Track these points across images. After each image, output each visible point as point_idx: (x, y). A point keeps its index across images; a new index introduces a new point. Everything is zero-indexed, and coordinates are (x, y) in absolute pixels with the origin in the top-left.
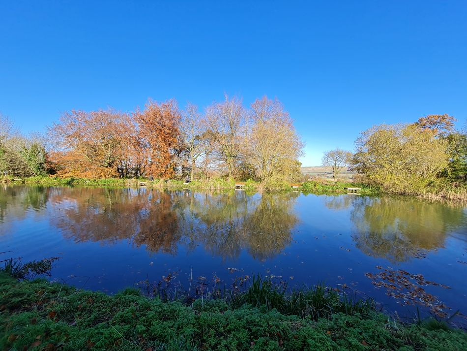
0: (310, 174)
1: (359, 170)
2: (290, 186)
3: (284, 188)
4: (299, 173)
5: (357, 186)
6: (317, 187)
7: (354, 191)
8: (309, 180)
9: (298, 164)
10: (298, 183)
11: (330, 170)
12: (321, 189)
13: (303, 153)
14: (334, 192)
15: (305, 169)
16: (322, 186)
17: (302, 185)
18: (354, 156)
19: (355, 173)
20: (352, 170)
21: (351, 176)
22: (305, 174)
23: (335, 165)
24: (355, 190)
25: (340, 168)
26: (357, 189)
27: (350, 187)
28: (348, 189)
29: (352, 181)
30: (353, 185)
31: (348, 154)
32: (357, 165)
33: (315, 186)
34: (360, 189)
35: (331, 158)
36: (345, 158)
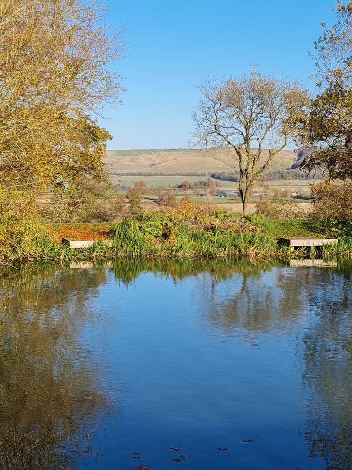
0: (151, 182)
1: (331, 162)
2: (55, 239)
3: (29, 248)
4: (97, 177)
5: (323, 232)
6: (174, 241)
7: (313, 251)
8: (148, 208)
9: (93, 134)
10: (94, 224)
11: (227, 163)
12: (188, 248)
13: (111, 87)
14: (239, 258)
15: (127, 160)
16: (195, 237)
17: (111, 233)
18: (315, 104)
19: (319, 177)
20: (308, 164)
21: (306, 191)
22: (130, 182)
23: (247, 140)
24: (318, 248)
25: (264, 156)
26: (325, 241)
27: (298, 236)
28: (294, 243)
29: (307, 208)
30: (311, 226)
31: (294, 97)
32: (323, 145)
33: (165, 236)
34: (333, 242)
35: (231, 111)
36: (284, 114)
